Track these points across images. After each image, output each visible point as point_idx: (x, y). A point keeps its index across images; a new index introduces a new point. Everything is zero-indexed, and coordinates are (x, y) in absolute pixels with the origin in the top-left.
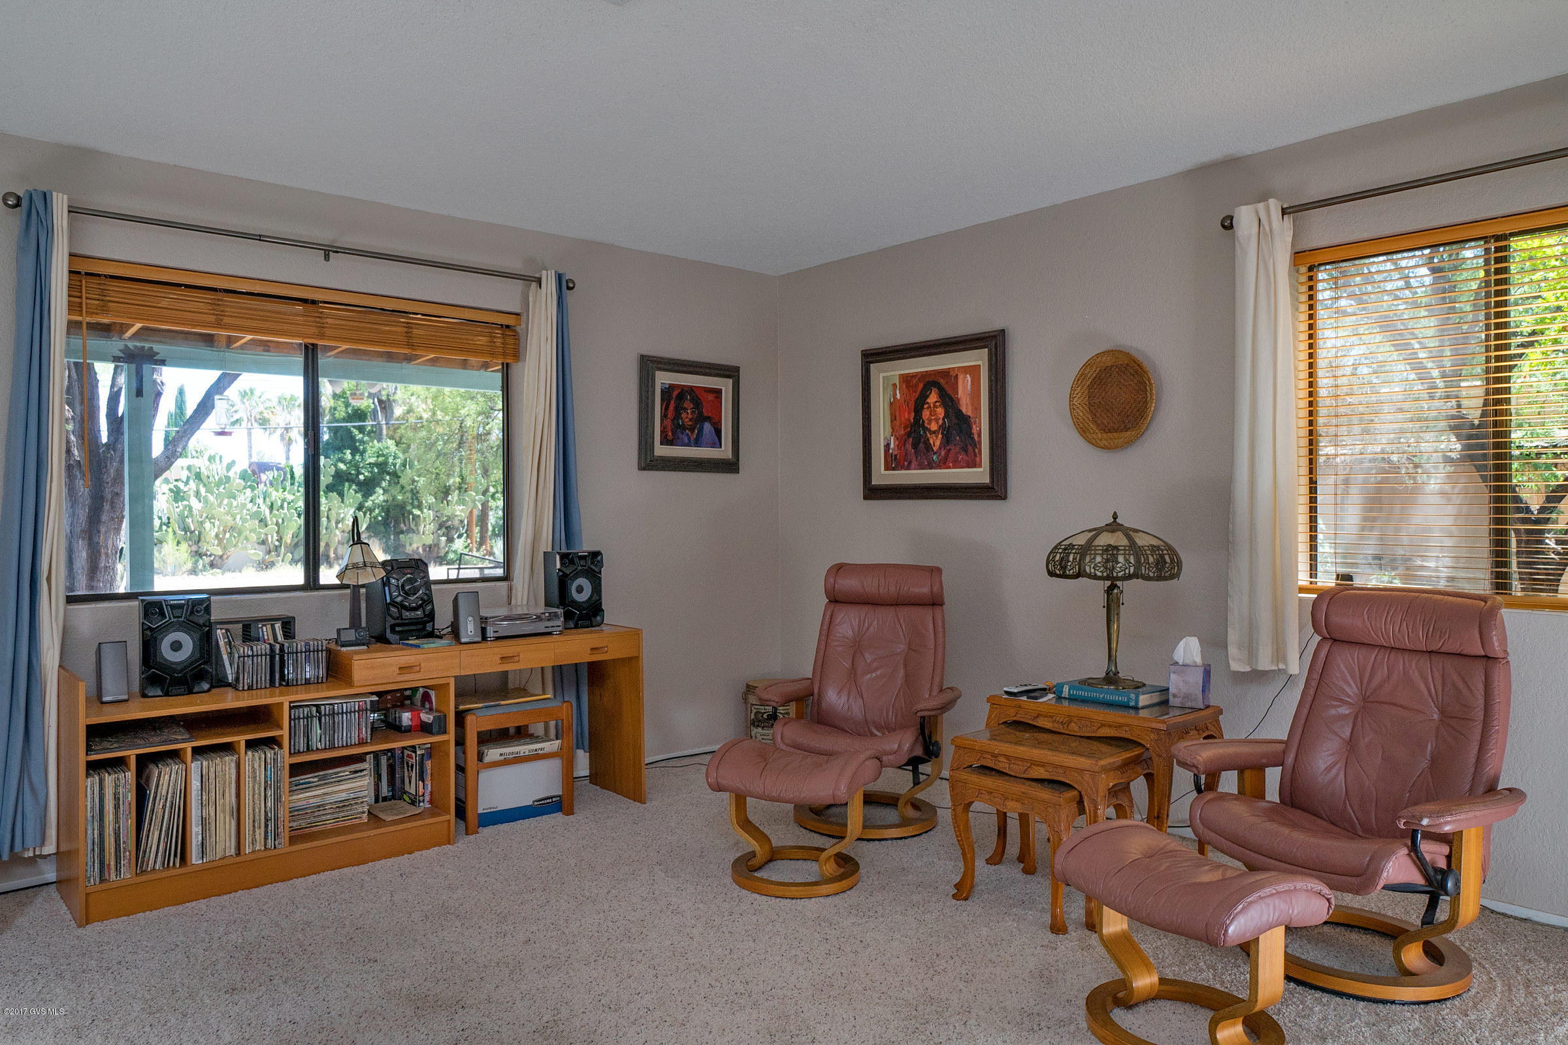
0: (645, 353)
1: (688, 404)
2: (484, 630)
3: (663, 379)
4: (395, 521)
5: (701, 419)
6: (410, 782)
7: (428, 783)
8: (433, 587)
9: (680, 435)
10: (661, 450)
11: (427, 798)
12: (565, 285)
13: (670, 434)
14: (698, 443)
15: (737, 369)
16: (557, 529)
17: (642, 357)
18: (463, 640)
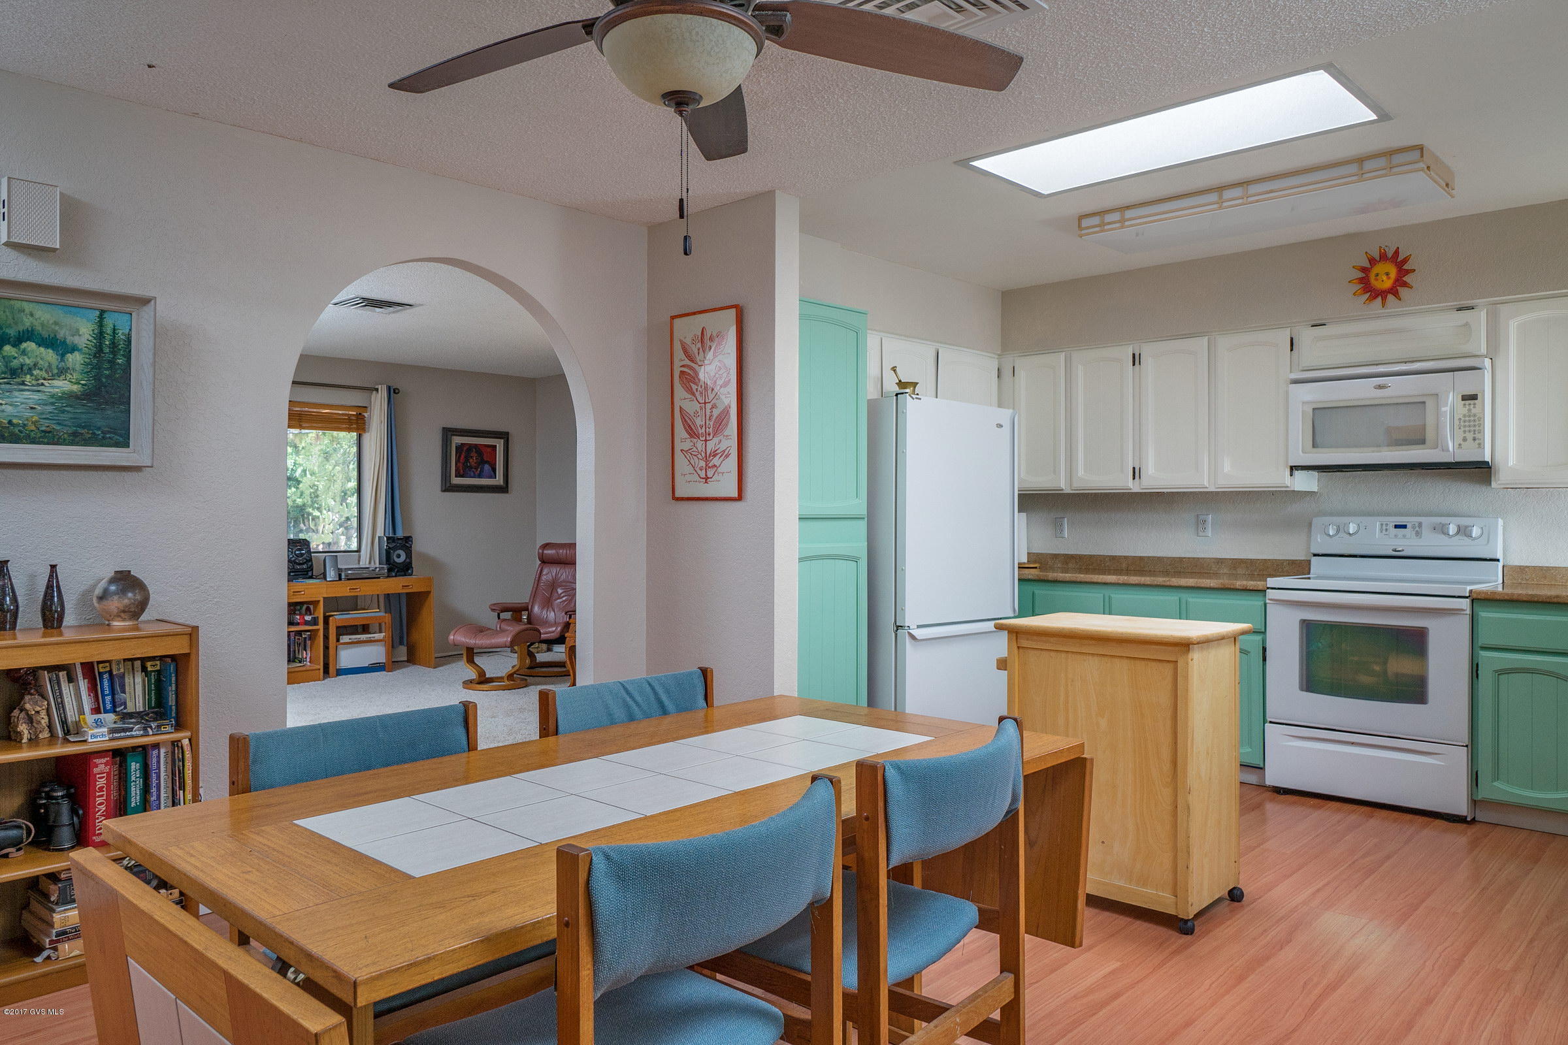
0: (444, 426)
1: (474, 454)
2: (340, 575)
3: (457, 440)
4: (295, 521)
5: (482, 462)
6: (299, 652)
7: (309, 652)
8: (312, 554)
9: (469, 472)
10: (456, 481)
11: (308, 660)
12: (393, 392)
13: (462, 471)
14: (480, 476)
15: (507, 433)
16: (387, 525)
17: (444, 428)
18: (328, 580)
